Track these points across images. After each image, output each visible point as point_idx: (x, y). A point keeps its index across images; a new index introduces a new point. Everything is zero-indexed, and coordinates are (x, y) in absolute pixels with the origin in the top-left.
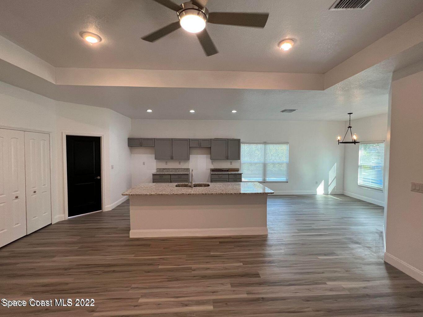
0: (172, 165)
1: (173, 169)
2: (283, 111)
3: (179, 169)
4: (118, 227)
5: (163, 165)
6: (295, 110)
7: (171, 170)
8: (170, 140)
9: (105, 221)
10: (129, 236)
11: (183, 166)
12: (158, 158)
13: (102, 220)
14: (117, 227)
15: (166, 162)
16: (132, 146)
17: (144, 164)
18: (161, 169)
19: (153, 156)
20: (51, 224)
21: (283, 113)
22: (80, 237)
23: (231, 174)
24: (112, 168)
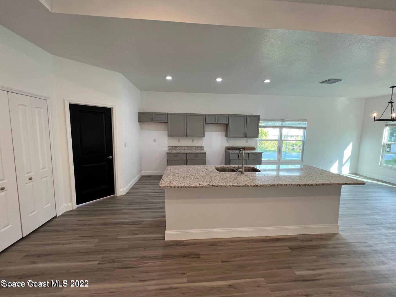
0: (186, 143)
1: (186, 147)
2: (323, 82)
3: (193, 147)
4: (143, 221)
5: (175, 143)
6: (340, 80)
7: (184, 148)
8: (185, 115)
9: (123, 211)
10: (164, 237)
11: (197, 143)
12: (171, 135)
13: (119, 210)
14: (141, 221)
15: (179, 140)
16: (142, 121)
17: (155, 141)
18: (173, 147)
19: (166, 132)
20: (56, 216)
21: (322, 84)
22: (97, 240)
23: (251, 153)
24: (125, 146)
